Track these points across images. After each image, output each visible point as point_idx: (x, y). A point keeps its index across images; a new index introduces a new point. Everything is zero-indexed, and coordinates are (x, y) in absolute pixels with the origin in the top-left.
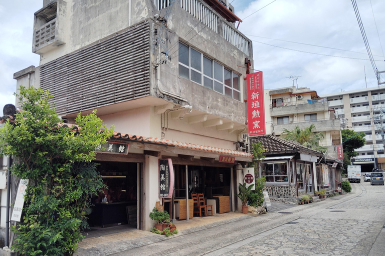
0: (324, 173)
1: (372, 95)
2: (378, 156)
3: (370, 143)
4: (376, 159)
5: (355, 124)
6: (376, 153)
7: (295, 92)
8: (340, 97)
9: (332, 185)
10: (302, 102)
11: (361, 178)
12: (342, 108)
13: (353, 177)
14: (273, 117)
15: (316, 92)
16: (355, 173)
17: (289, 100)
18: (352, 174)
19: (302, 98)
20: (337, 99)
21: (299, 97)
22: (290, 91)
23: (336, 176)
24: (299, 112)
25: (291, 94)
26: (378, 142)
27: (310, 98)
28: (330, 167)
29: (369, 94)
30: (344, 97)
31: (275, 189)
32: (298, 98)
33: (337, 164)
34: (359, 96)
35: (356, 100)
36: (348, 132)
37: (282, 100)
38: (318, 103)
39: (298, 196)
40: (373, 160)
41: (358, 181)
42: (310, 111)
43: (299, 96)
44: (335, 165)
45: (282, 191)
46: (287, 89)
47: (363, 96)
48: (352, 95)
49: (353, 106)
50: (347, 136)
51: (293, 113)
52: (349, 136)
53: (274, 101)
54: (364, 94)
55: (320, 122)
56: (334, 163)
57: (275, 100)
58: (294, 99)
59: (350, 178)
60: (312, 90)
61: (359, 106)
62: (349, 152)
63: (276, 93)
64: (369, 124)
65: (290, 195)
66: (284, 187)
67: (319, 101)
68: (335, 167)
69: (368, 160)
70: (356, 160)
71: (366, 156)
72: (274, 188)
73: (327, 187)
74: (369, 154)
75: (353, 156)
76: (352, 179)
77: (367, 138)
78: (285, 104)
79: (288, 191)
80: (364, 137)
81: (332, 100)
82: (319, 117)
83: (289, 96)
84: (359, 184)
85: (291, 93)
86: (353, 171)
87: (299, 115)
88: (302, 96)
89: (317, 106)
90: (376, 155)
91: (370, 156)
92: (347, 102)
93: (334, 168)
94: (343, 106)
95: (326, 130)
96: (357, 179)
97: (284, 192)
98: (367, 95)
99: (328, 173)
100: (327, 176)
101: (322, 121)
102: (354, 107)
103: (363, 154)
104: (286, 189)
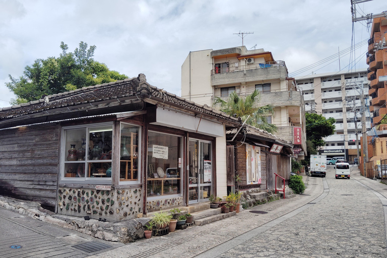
0: (251, 160)
1: (345, 79)
2: (349, 147)
3: (341, 132)
4: (347, 150)
5: (325, 111)
6: (346, 143)
7: (244, 53)
8: (311, 81)
9: (269, 182)
10: (253, 67)
11: (326, 171)
12: (312, 93)
13: (317, 170)
14: (215, 88)
15: (270, 53)
16: (319, 165)
17: (236, 65)
18: (316, 166)
19: (252, 61)
20: (307, 83)
21: (249, 60)
22: (237, 52)
23: (279, 167)
24: (247, 81)
25: (239, 57)
26: (350, 132)
27: (263, 61)
28: (266, 152)
29: (343, 78)
30: (315, 81)
31: (85, 196)
32: (247, 62)
33: (280, 147)
34: (331, 80)
35: (328, 85)
36: (316, 117)
37: (228, 64)
38: (272, 68)
39: (144, 213)
40: (343, 152)
41: (322, 175)
42: (262, 79)
43: (249, 58)
44: (277, 149)
45: (98, 203)
46: (234, 49)
47: (335, 80)
48: (324, 79)
49: (324, 90)
50: (314, 122)
51: (240, 81)
52: (316, 122)
53: (217, 66)
54: (337, 77)
55: (274, 94)
56: (275, 146)
57: (219, 64)
58: (243, 63)
59: (313, 171)
60: (266, 51)
61: (331, 101)
62: (315, 140)
63: (219, 54)
64: (341, 111)
65: (111, 213)
66: (103, 192)
67: (274, 65)
68: (278, 151)
69: (337, 151)
70: (325, 151)
71: (336, 147)
72: (83, 193)
73: (258, 186)
74: (339, 144)
75: (320, 145)
76: (315, 172)
77: (338, 127)
78: (231, 69)
79: (109, 204)
80: (333, 124)
81: (302, 84)
82: (274, 88)
83: (237, 60)
84: (324, 178)
85: (239, 55)
86: (317, 162)
87: (247, 84)
88: (252, 60)
89: (271, 72)
90: (347, 146)
91: (340, 147)
92: (318, 86)
93: (274, 153)
94: (313, 90)
95: (281, 105)
96: (322, 173)
97: (101, 204)
98: (340, 79)
99: (259, 162)
100: (256, 167)
101: (276, 93)
102: (325, 102)
103: (333, 145)
104: (105, 197)
